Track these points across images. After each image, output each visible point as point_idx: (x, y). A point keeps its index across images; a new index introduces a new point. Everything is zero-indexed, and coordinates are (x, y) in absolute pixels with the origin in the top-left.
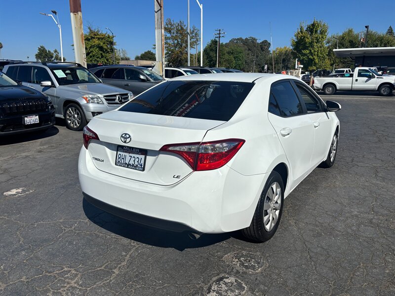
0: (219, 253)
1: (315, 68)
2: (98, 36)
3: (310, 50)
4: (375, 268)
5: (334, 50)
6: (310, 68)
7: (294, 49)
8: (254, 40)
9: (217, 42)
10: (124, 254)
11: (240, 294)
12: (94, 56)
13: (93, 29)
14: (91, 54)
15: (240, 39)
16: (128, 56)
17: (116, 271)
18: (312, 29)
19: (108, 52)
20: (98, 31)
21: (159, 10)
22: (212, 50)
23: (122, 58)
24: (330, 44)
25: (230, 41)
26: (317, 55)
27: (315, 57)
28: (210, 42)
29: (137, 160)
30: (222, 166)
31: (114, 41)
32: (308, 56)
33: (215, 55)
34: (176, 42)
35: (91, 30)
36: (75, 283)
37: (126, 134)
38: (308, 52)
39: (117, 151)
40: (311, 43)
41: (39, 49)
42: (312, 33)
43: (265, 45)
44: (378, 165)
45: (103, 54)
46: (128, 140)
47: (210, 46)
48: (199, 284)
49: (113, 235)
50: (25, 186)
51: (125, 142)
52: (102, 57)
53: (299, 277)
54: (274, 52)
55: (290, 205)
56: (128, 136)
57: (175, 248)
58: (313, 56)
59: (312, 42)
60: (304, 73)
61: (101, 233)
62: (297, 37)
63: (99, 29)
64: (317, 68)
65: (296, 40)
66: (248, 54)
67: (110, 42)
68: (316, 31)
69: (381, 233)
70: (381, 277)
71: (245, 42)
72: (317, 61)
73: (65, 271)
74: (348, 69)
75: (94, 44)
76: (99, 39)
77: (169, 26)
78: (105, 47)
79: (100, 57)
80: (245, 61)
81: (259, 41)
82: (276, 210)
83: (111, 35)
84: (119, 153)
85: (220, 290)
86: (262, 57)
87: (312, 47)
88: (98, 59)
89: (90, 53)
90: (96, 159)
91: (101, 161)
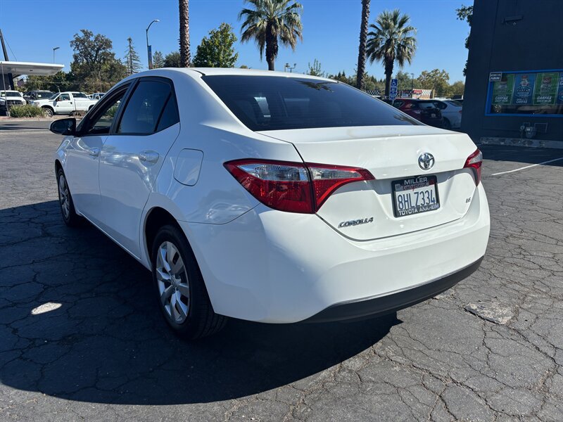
39: (393, 192)
51: (426, 168)
90: (350, 224)
91: (366, 222)
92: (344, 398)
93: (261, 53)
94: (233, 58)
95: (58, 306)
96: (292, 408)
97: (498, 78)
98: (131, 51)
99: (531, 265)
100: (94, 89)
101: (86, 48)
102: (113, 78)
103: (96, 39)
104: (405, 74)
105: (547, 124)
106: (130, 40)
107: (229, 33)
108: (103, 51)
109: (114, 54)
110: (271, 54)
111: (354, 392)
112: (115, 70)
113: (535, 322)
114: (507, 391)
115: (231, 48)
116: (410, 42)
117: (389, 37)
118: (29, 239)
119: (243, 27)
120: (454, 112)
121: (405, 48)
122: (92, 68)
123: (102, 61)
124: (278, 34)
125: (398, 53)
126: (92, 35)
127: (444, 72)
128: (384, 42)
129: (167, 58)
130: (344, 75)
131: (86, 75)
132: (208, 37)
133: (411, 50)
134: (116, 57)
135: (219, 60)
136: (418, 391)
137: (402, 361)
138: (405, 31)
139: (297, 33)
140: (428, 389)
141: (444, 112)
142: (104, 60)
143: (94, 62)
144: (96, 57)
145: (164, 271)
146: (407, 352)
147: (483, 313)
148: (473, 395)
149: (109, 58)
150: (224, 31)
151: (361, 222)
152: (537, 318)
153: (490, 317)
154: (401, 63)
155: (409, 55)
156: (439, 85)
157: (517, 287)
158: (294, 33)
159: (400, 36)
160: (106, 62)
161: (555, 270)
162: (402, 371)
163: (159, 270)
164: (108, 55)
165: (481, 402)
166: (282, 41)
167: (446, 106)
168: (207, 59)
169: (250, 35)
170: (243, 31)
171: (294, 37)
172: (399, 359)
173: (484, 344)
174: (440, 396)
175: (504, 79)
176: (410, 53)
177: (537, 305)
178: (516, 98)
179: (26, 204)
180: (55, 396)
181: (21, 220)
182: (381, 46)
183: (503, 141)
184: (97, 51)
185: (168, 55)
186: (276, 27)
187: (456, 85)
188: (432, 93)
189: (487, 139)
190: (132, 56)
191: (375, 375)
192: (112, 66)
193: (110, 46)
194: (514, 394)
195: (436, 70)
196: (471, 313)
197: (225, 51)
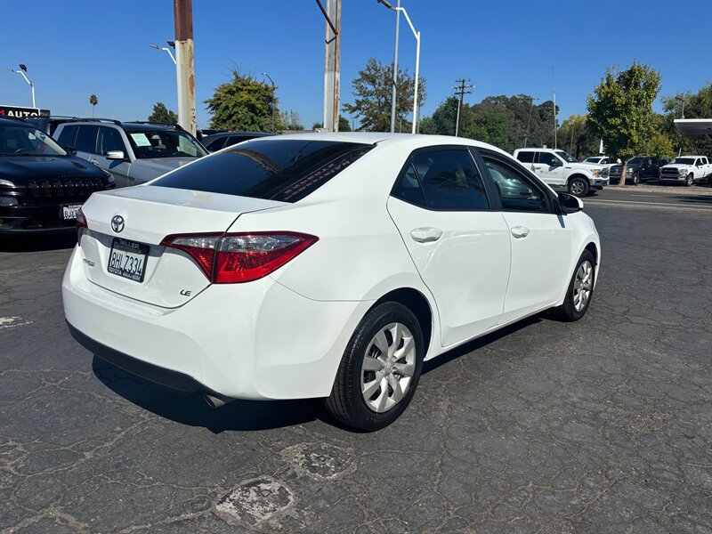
0: (280, 443)
1: (631, 152)
2: (248, 87)
3: (624, 119)
4: (554, 493)
5: (675, 121)
6: (623, 152)
7: (593, 116)
8: (527, 100)
9: (457, 101)
10: (119, 429)
11: (275, 510)
12: (239, 120)
13: (241, 75)
14: (234, 118)
15: (503, 99)
16: (300, 123)
17: (88, 455)
18: (629, 79)
19: (264, 115)
20: (250, 79)
21: (332, 40)
22: (448, 116)
23: (289, 127)
24: (674, 111)
25: (484, 101)
26: (637, 128)
27: (633, 132)
28: (445, 101)
29: (135, 262)
30: (261, 277)
31: (275, 96)
32: (619, 130)
33: (452, 126)
34: (383, 100)
35: (237, 77)
36: (12, 465)
37: (119, 217)
38: (619, 121)
39: (112, 247)
40: (626, 106)
41: (156, 108)
42: (628, 86)
43: (547, 110)
44: (673, 323)
45: (255, 118)
46: (120, 227)
47: (446, 109)
48: (214, 487)
49: (119, 398)
50: (22, 315)
51: (116, 230)
52: (253, 122)
53: (401, 494)
54: (566, 122)
55: (459, 376)
56: (120, 220)
57: (208, 428)
58: (627, 130)
59: (628, 104)
60: (615, 162)
61: (100, 394)
62: (600, 94)
63: (251, 75)
64: (637, 153)
65: (596, 100)
66: (515, 126)
67: (269, 96)
68: (636, 84)
69: (604, 436)
70: (555, 510)
71: (511, 104)
72: (635, 139)
73: (7, 446)
74: (701, 157)
75: (240, 100)
76: (249, 91)
77: (373, 72)
78: (259, 106)
79: (250, 123)
80: (509, 137)
81: (537, 103)
82: (402, 376)
83: (270, 85)
84: (114, 250)
85: (243, 500)
86: (541, 131)
87: (628, 112)
88: (246, 126)
89: (233, 115)
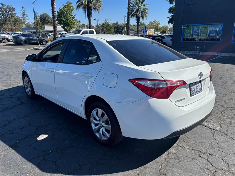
29: (199, 87)
90: (178, 101)
91: (183, 100)
92: (175, 164)
93: (85, 15)
94: (73, 17)
95: (47, 136)
96: (159, 170)
97: (186, 27)
98: (23, 12)
99: (218, 105)
100: (7, 30)
101: (3, 11)
102: (16, 24)
103: (7, 7)
104: (143, 23)
105: (205, 45)
106: (23, 7)
107: (71, 6)
108: (11, 12)
109: (16, 14)
110: (89, 15)
111: (178, 162)
112: (17, 21)
113: (228, 128)
114: (228, 156)
115: (72, 12)
116: (146, 10)
117: (137, 8)
118: (16, 106)
119: (77, 3)
120: (168, 40)
121: (144, 13)
122: (6, 20)
123: (11, 17)
124: (92, 6)
125: (141, 15)
126: (5, 5)
127: (158, 22)
128: (136, 10)
129: (41, 15)
130: (118, 23)
131: (3, 24)
132: (62, 8)
133: (147, 13)
134: (17, 15)
135: (67, 18)
136: (199, 159)
137: (189, 148)
138: (144, 5)
139: (100, 6)
140: (202, 158)
141: (164, 40)
142: (12, 16)
143: (7, 18)
144: (8, 15)
145: (95, 119)
146: (189, 144)
147: (210, 126)
148: (218, 159)
149: (14, 16)
150: (69, 5)
151: (181, 100)
152: (228, 127)
153: (212, 128)
154: (143, 18)
155: (146, 15)
156: (156, 27)
157: (217, 115)
158: (99, 6)
159: (142, 8)
160: (12, 17)
161: (227, 107)
162: (190, 151)
163: (92, 119)
164: (13, 14)
165: (222, 161)
166: (94, 10)
167: (164, 38)
168: (62, 17)
169: (80, 7)
170: (77, 5)
171: (99, 8)
172: (188, 147)
173: (214, 139)
174: (208, 160)
175: (188, 27)
176: (146, 14)
177: (226, 121)
178: (193, 35)
179: (4, 89)
180: (67, 174)
181: (7, 97)
182: (134, 11)
183: (189, 52)
184: (8, 13)
185: (41, 14)
186: (91, 3)
187: (163, 27)
188: (154, 30)
189: (183, 52)
190: (24, 15)
191: (182, 154)
192: (15, 19)
193: (14, 10)
194: (231, 157)
195: (155, 21)
196: (205, 126)
197: (70, 14)
